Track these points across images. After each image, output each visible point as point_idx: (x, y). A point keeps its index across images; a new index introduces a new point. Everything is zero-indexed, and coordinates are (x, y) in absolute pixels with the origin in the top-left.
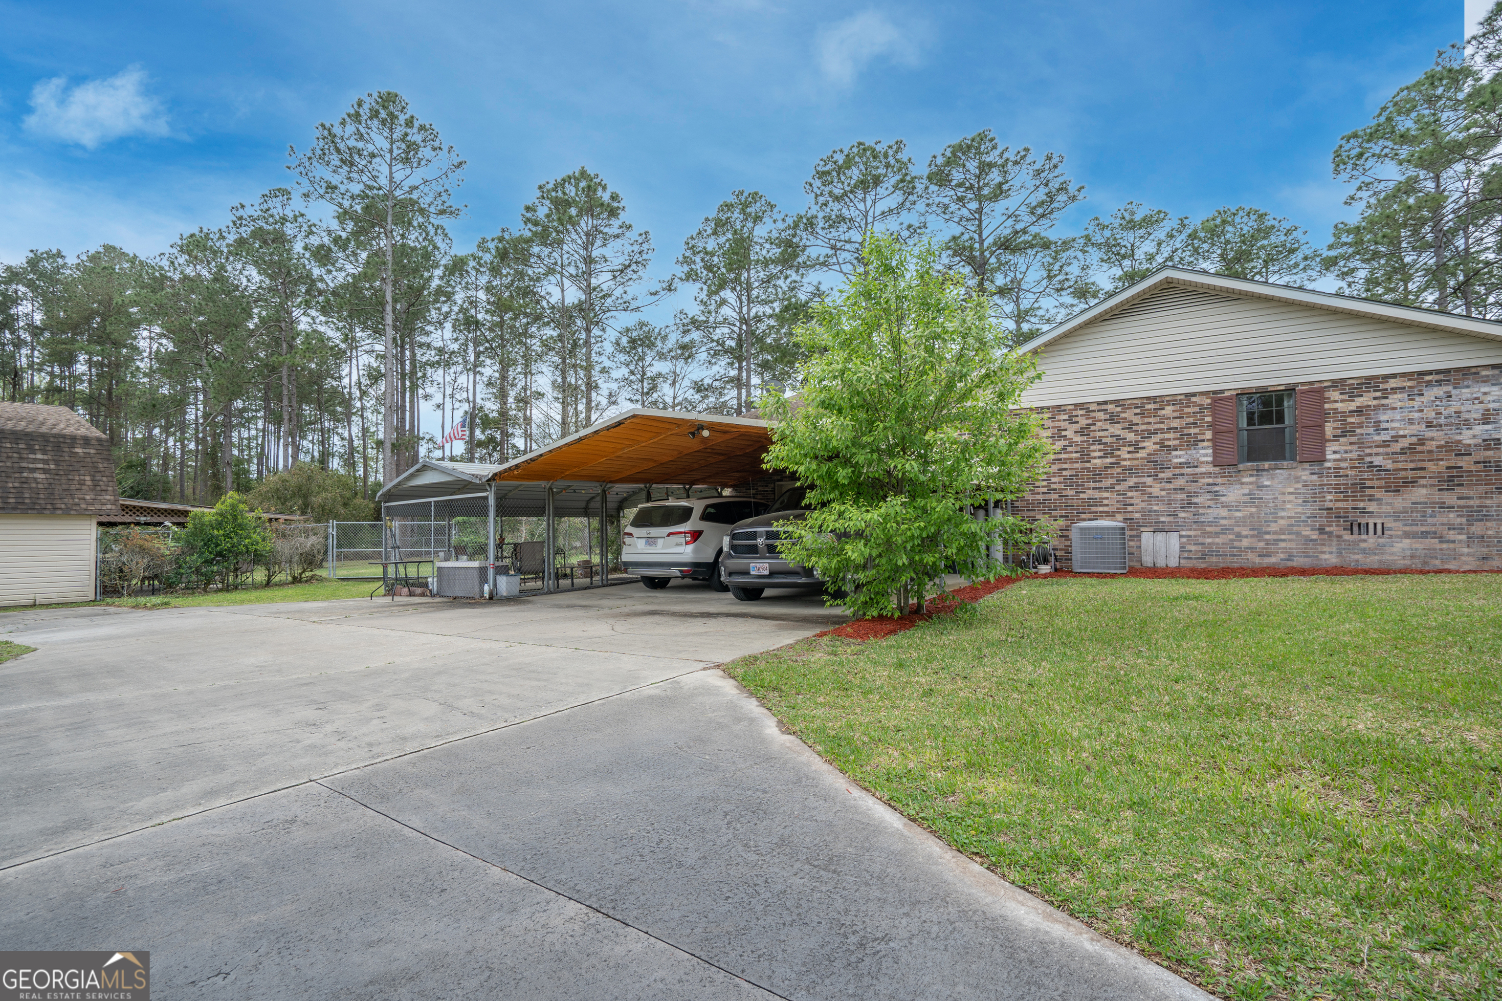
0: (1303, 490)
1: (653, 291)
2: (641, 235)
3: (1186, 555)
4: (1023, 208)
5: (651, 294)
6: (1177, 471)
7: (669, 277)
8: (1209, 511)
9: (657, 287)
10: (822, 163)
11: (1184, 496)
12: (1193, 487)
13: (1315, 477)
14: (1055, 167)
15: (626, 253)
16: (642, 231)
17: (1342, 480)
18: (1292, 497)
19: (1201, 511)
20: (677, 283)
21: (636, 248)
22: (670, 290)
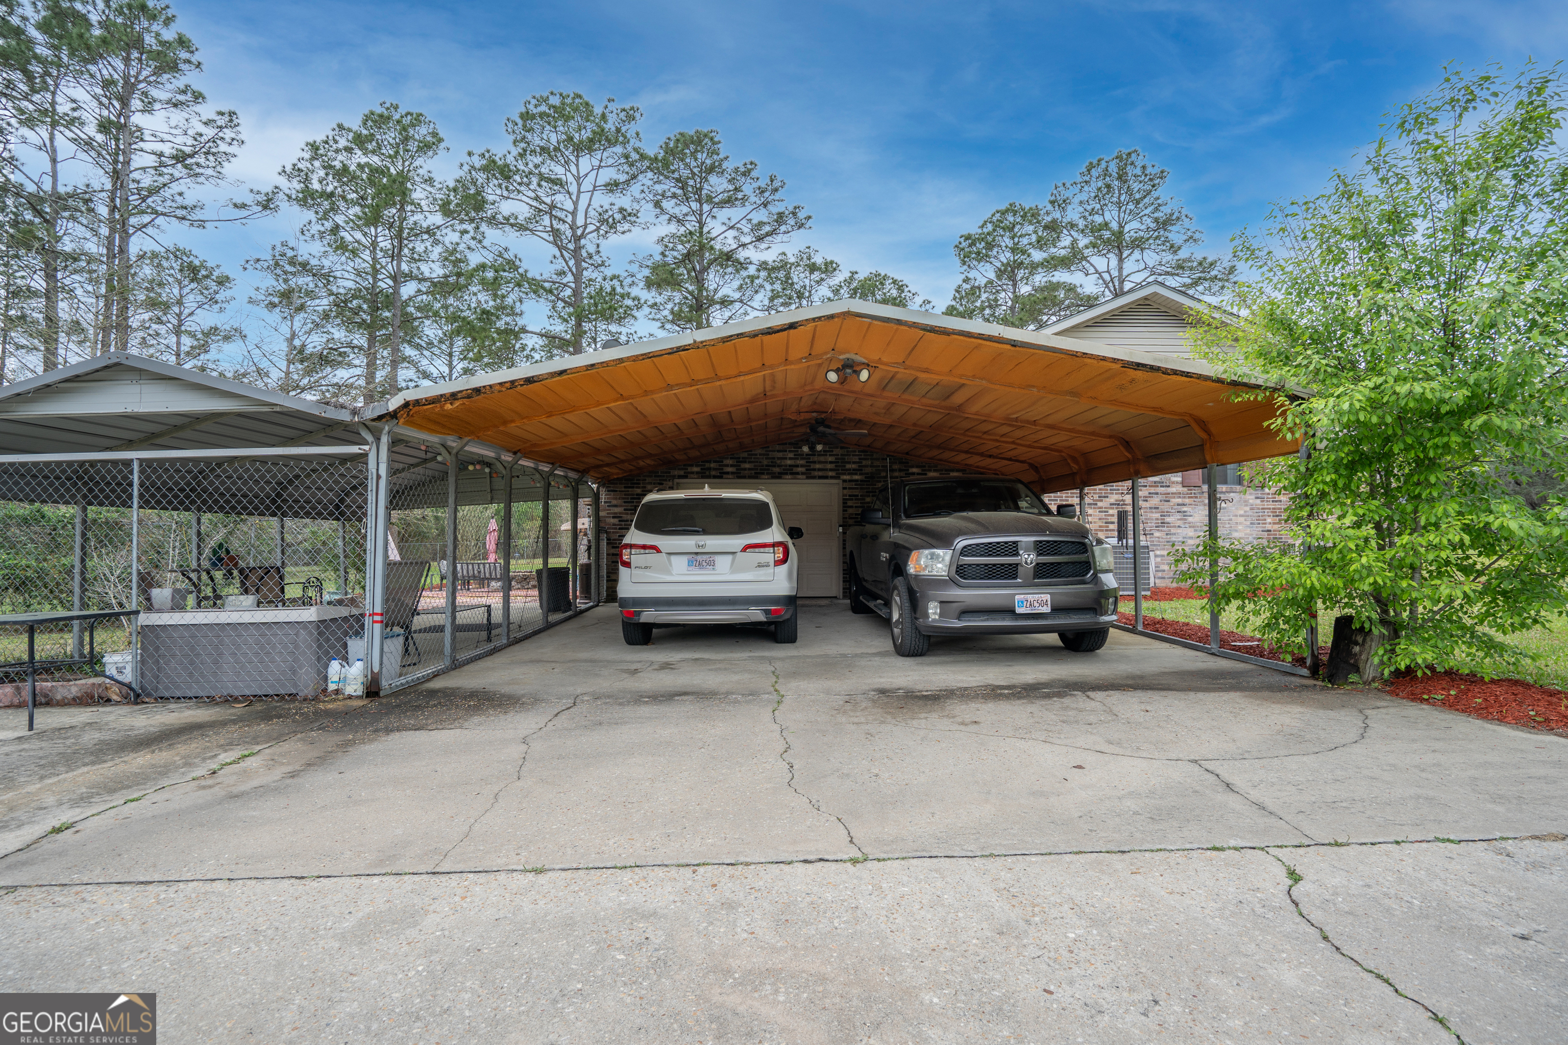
0: (1250, 513)
1: (239, 201)
2: (221, 114)
3: (1160, 574)
4: (744, 222)
5: (236, 206)
6: (1152, 490)
7: (269, 189)
8: (1179, 531)
9: (249, 199)
10: (534, 102)
11: (1158, 515)
12: (1165, 507)
13: (1258, 501)
14: (776, 190)
15: (190, 132)
16: (225, 109)
17: (1277, 505)
18: (1242, 519)
19: (1173, 530)
20: (281, 201)
21: (209, 132)
22: (265, 207)
